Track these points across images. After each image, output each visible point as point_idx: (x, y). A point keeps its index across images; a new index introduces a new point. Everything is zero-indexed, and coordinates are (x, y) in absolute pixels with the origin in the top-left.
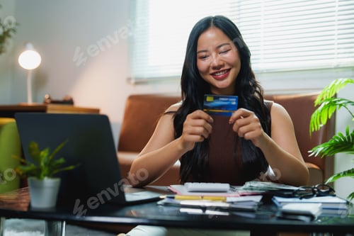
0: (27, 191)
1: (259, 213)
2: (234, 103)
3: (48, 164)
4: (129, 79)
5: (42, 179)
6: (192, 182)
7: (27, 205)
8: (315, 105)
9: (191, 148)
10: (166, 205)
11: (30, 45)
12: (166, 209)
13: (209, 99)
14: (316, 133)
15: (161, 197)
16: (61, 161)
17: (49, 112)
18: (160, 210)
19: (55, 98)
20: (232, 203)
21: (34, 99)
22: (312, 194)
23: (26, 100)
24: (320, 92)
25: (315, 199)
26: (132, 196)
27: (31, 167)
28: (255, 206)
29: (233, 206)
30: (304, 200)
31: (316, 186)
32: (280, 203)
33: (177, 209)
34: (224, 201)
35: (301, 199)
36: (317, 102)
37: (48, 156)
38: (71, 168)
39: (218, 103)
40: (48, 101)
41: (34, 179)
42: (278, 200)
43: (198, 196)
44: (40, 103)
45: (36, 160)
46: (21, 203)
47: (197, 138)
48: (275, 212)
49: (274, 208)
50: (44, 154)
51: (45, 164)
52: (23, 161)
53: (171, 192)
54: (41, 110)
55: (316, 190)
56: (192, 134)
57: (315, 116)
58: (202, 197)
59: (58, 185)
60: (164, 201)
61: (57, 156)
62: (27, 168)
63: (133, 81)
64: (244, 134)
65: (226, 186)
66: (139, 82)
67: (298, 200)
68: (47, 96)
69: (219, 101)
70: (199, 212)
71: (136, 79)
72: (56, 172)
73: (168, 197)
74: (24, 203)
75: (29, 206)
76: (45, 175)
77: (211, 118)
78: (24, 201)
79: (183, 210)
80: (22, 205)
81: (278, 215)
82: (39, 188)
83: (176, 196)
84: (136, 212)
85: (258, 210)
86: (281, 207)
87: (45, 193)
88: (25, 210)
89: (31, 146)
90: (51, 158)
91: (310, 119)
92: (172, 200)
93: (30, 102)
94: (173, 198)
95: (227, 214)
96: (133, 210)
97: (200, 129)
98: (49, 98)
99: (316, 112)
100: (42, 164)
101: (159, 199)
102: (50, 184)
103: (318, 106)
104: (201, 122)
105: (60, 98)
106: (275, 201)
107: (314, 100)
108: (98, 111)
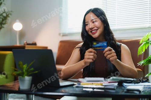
0: (18, 82)
1: (117, 90)
2: (105, 45)
3: (27, 71)
4: (60, 34)
5: (24, 77)
6: (88, 77)
7: (18, 88)
8: (140, 44)
9: (88, 64)
10: (77, 87)
11: (18, 21)
12: (77, 89)
13: (95, 43)
14: (140, 56)
15: (75, 84)
16: (32, 69)
17: (26, 48)
18: (75, 89)
19: (29, 42)
20: (105, 86)
21: (20, 43)
22: (139, 81)
23: (17, 44)
24: (142, 38)
25: (141, 84)
26: (62, 83)
27: (19, 72)
28: (115, 87)
29: (106, 87)
30: (136, 84)
31: (141, 78)
32: (126, 85)
33: (81, 89)
34: (102, 85)
35: (135, 84)
36: (141, 42)
37: (27, 67)
38: (36, 72)
39: (98, 45)
40: (26, 44)
41: (21, 77)
42: (125, 84)
43: (91, 83)
44: (22, 45)
45: (22, 69)
46: (16, 87)
47: (91, 61)
48: (124, 90)
49: (123, 88)
50: (25, 66)
51: (26, 70)
52: (16, 69)
53: (79, 82)
54: (23, 48)
55: (141, 80)
56: (88, 59)
57: (140, 48)
58: (92, 84)
59: (31, 79)
60: (76, 85)
61: (31, 67)
62: (18, 72)
63: (61, 35)
64: (110, 58)
65: (102, 79)
66: (64, 35)
67: (133, 84)
68: (25, 42)
69: (99, 44)
70: (91, 90)
71: (63, 34)
72: (30, 74)
73: (78, 84)
74: (17, 87)
75: (19, 88)
76: (25, 75)
77: (96, 52)
78: (17, 86)
79: (84, 89)
80: (16, 88)
81: (125, 91)
82: (23, 81)
83: (81, 83)
84: (64, 90)
85: (116, 89)
86: (126, 87)
87: (26, 83)
88: (17, 90)
89: (20, 63)
90: (28, 68)
91: (138, 50)
92: (80, 85)
93: (18, 44)
94: (80, 84)
95: (103, 91)
96: (63, 90)
97: (92, 57)
98: (26, 43)
99: (140, 46)
100: (24, 71)
101: (74, 85)
102: (27, 79)
103: (141, 44)
104: (92, 54)
105: (31, 42)
106: (123, 85)
107: (140, 42)
108: (47, 47)
